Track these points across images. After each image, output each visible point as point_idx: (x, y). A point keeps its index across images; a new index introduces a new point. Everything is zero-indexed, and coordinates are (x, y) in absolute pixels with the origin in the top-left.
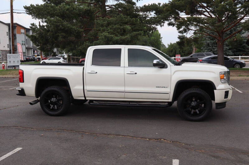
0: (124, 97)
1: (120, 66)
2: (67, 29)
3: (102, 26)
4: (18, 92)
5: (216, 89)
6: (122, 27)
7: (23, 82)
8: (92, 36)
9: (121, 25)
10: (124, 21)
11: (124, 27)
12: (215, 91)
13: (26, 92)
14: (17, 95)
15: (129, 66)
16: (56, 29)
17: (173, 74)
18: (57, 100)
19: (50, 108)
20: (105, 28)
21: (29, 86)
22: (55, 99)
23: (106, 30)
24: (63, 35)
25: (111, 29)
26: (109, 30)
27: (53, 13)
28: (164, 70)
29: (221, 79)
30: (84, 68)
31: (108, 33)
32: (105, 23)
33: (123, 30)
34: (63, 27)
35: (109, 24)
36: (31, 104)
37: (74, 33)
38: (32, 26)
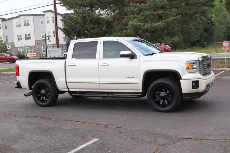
0: (99, 88)
1: (95, 58)
2: (94, 20)
3: (133, 13)
4: (16, 85)
5: (181, 79)
6: (156, 13)
7: (19, 76)
8: (124, 25)
9: (155, 11)
10: (159, 6)
11: (158, 13)
12: (181, 80)
13: (22, 85)
14: (16, 87)
15: (103, 58)
16: (83, 20)
17: (141, 65)
18: (45, 92)
19: (40, 100)
20: (135, 15)
21: (24, 79)
22: (44, 91)
23: (137, 18)
24: (91, 27)
25: (142, 16)
26: (140, 17)
27: (82, 4)
28: (134, 60)
29: (187, 68)
30: (66, 62)
31: (139, 20)
32: (135, 10)
33: (157, 16)
34: (90, 17)
35: (140, 11)
36: (25, 95)
37: (103, 24)
38: (63, 19)
